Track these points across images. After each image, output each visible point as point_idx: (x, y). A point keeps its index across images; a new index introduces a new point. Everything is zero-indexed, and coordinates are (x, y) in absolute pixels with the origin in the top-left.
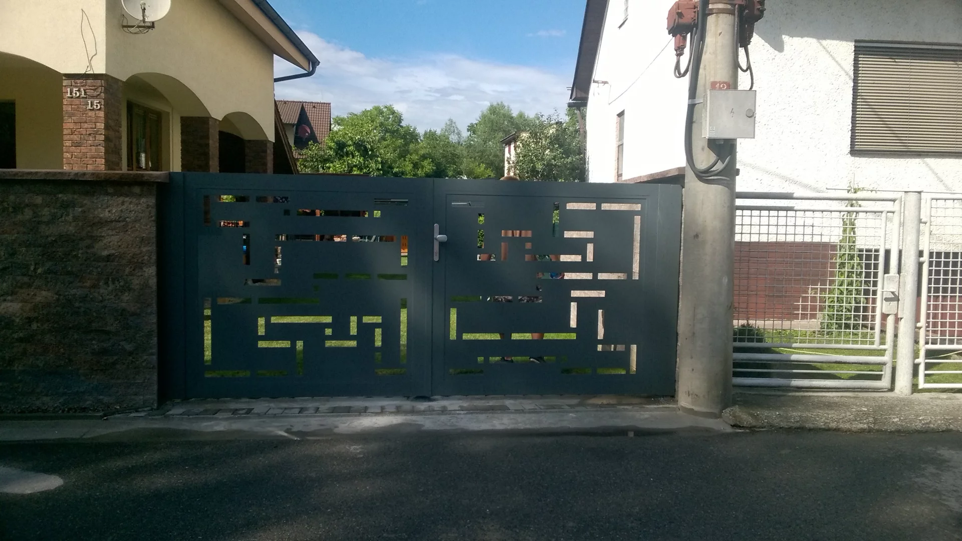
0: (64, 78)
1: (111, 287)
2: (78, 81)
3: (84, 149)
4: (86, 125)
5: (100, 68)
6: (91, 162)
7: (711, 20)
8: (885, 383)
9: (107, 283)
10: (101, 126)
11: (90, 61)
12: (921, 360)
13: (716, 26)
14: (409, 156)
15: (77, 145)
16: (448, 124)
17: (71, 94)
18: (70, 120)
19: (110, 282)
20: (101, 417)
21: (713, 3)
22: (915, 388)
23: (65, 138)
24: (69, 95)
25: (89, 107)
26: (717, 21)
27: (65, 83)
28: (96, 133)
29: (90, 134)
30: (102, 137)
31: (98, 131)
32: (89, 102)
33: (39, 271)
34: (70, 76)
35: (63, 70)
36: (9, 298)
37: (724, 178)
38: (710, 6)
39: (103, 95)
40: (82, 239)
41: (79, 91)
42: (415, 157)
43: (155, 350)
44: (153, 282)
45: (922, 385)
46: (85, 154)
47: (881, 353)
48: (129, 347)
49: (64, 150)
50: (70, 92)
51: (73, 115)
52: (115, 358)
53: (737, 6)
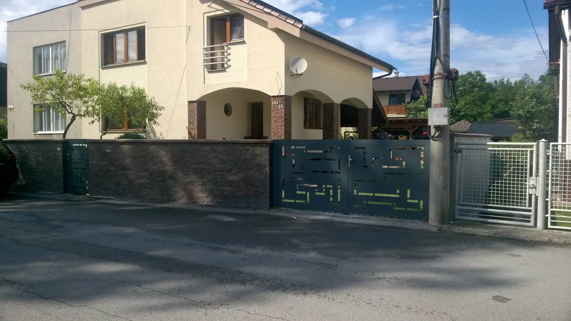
0: (272, 97)
1: (258, 173)
2: (276, 98)
3: (278, 123)
4: (278, 114)
5: (283, 93)
6: (280, 128)
7: (435, 81)
8: (532, 224)
9: (257, 172)
10: (283, 114)
11: (280, 91)
12: (549, 215)
13: (436, 84)
14: (489, 101)
15: (276, 122)
16: (524, 77)
17: (274, 103)
18: (273, 113)
19: (258, 172)
20: (253, 209)
21: (435, 76)
22: (546, 227)
23: (272, 119)
24: (273, 104)
25: (280, 108)
26: (436, 82)
27: (272, 99)
28: (282, 117)
29: (280, 118)
30: (284, 119)
31: (282, 116)
32: (280, 106)
33: (242, 168)
34: (274, 97)
35: (271, 95)
36: (234, 175)
37: (440, 139)
38: (434, 77)
39: (284, 103)
40: (251, 159)
41: (276, 102)
42: (493, 102)
43: (269, 192)
44: (268, 172)
45: (549, 226)
46: (278, 125)
47: (530, 211)
48: (262, 190)
49: (272, 124)
50: (274, 102)
51: (275, 111)
52: (259, 194)
53: (444, 76)
